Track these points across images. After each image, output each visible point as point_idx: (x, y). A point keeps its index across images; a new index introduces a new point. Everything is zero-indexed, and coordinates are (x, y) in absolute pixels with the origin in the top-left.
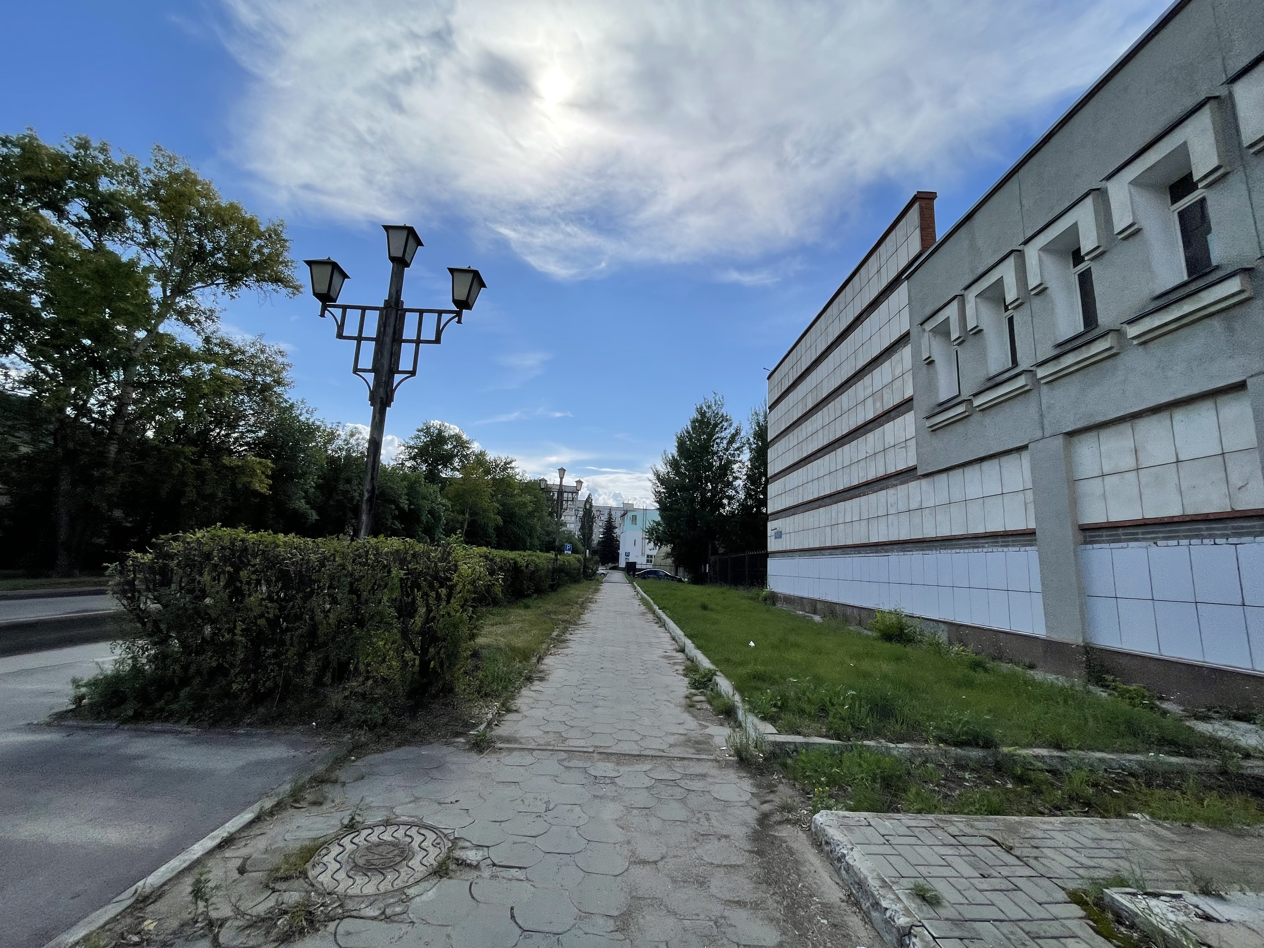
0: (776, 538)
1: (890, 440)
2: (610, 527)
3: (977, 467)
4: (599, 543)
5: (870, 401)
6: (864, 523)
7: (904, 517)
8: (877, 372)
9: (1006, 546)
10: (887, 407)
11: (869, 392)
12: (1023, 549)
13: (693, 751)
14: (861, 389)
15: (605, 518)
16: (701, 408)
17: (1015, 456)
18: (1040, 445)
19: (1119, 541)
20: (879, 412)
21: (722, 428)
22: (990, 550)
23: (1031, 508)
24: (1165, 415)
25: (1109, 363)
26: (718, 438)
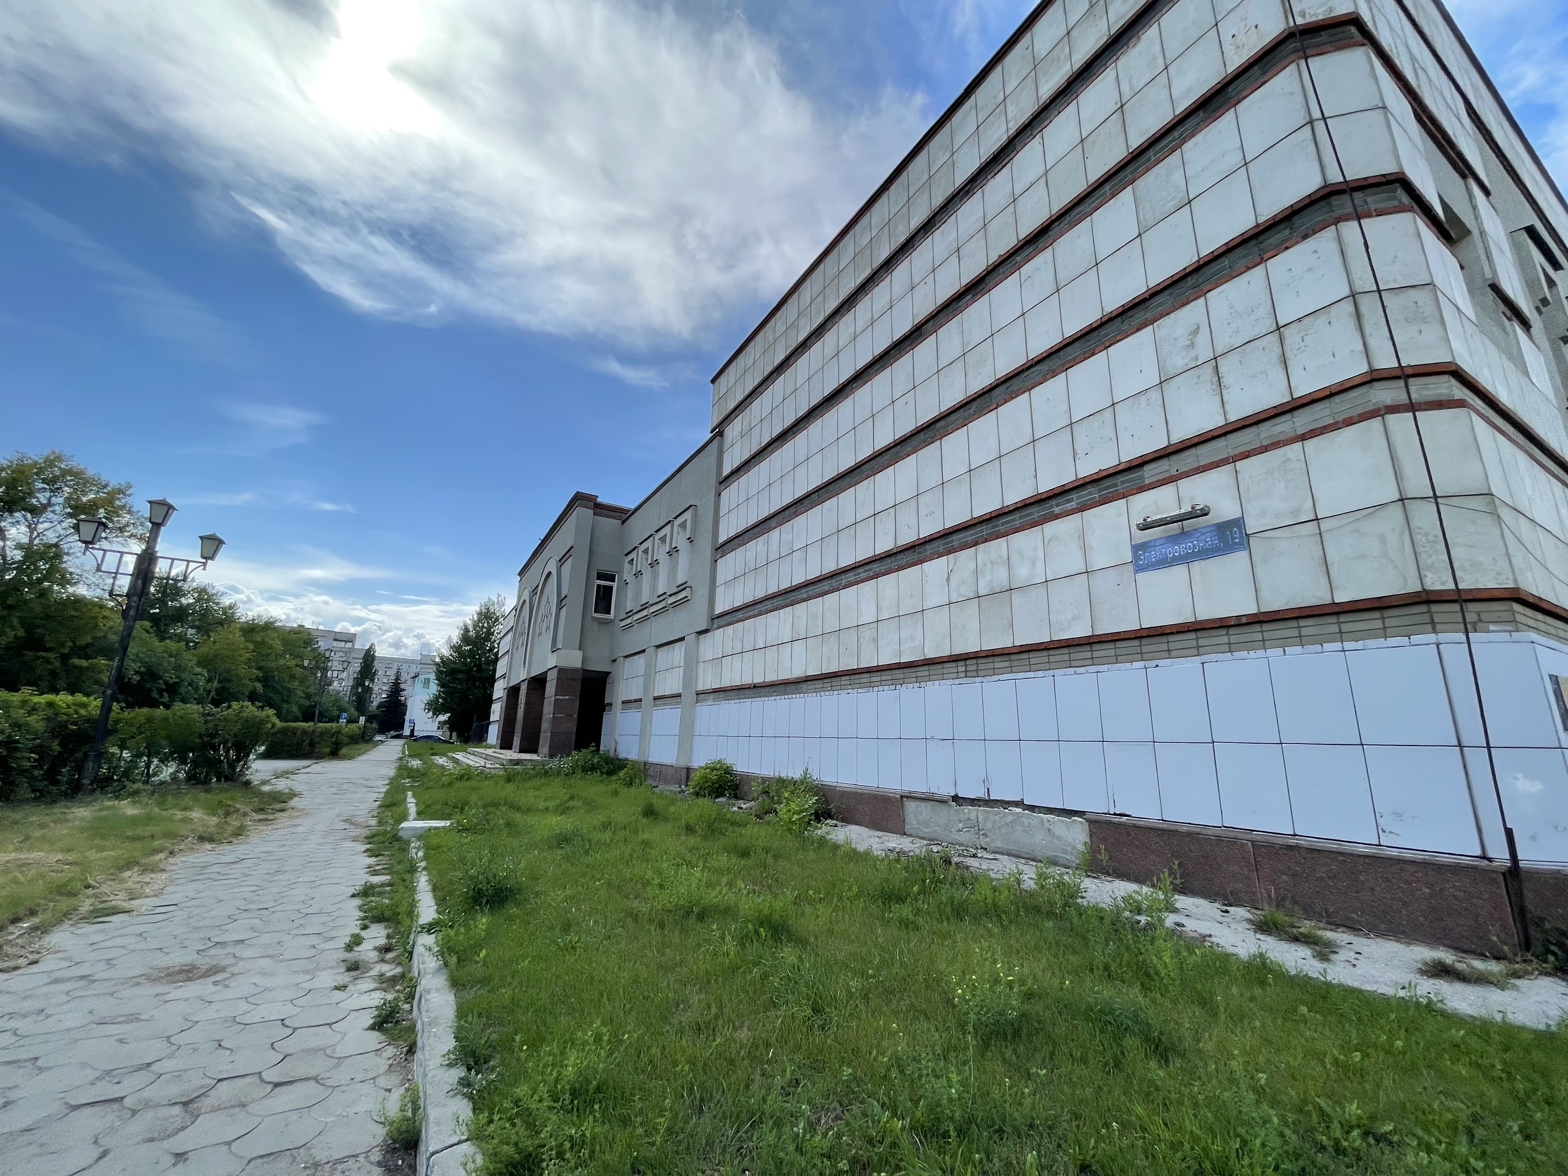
2: (396, 690)
4: (380, 705)
15: (392, 673)
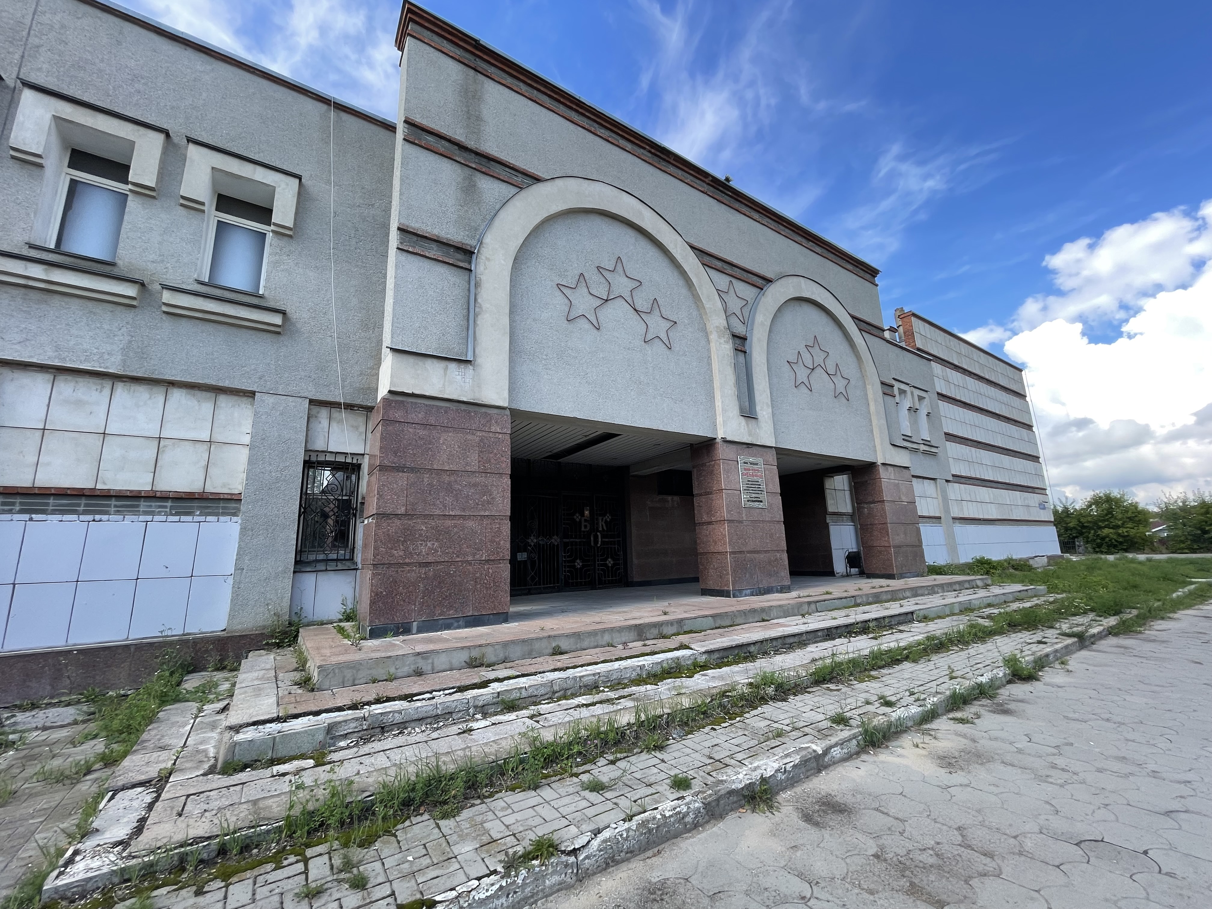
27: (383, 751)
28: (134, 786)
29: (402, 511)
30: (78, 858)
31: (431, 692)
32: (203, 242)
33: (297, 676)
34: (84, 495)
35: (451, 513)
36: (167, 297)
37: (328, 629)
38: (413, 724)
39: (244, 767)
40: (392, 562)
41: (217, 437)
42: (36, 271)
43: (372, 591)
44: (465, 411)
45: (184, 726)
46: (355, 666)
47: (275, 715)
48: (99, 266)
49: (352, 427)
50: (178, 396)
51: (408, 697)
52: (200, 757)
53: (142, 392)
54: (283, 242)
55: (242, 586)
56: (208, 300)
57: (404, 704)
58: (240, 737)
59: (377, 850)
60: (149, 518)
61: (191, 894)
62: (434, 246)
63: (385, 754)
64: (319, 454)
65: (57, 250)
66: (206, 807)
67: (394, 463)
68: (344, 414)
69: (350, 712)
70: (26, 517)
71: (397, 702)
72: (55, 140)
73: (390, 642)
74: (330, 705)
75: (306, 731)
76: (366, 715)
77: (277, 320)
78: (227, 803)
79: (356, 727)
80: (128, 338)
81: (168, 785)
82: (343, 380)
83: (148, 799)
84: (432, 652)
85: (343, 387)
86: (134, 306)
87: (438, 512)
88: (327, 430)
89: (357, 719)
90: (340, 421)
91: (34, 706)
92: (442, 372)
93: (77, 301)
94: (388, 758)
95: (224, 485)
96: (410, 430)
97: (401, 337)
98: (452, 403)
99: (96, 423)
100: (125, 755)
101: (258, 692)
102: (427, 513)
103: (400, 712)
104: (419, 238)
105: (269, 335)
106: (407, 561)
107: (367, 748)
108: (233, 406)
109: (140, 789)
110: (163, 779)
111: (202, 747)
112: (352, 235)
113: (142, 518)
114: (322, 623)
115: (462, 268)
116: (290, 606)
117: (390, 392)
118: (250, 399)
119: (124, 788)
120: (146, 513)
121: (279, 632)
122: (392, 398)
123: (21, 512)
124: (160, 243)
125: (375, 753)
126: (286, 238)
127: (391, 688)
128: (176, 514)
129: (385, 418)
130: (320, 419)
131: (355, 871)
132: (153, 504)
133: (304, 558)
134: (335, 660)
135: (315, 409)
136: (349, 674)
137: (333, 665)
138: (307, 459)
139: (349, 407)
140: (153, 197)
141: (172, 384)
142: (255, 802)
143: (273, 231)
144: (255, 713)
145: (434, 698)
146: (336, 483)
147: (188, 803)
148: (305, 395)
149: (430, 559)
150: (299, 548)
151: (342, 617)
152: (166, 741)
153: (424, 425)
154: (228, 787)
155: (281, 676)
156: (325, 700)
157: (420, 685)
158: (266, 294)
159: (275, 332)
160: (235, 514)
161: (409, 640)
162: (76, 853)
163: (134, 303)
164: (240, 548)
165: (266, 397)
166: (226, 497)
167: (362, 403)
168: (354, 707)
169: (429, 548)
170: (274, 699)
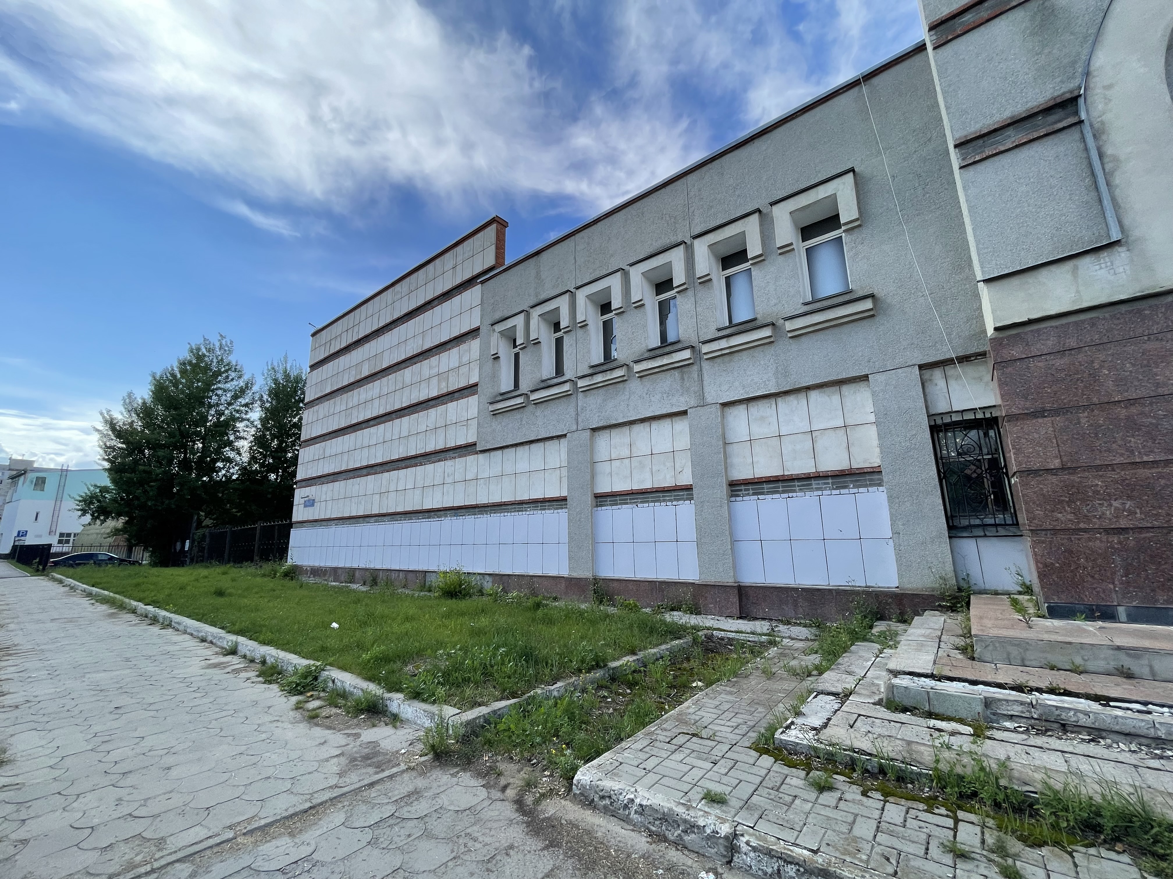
0: (305, 506)
1: (452, 417)
3: (527, 447)
5: (435, 381)
6: (418, 492)
7: (460, 487)
8: (444, 356)
9: (544, 509)
10: (452, 388)
11: (435, 371)
12: (556, 511)
13: (371, 770)
14: (426, 367)
16: (199, 349)
17: (556, 441)
18: (576, 435)
19: (616, 504)
20: (444, 391)
21: (227, 377)
22: (532, 512)
23: (565, 481)
24: (647, 424)
25: (621, 385)
26: (220, 389)
27: (1062, 752)
28: (829, 694)
29: (1056, 463)
30: (793, 727)
31: (1145, 704)
32: (800, 272)
33: (961, 642)
34: (779, 480)
35: (1145, 459)
36: (789, 326)
37: (1002, 600)
38: (1116, 737)
39: (904, 710)
40: (1059, 528)
41: (850, 422)
42: (723, 344)
43: (1037, 562)
44: (1130, 312)
45: (867, 661)
46: (1023, 645)
47: (929, 672)
48: (749, 324)
49: (974, 379)
50: (814, 395)
51: (1104, 700)
52: (874, 689)
53: (791, 399)
54: (856, 234)
55: (902, 548)
56: (813, 315)
57: (1095, 706)
58: (896, 681)
59: (1043, 857)
60: (820, 493)
61: (859, 792)
62: (1010, 132)
63: (1064, 756)
64: (944, 417)
65: (731, 325)
66: (870, 729)
67: (1027, 409)
68: (959, 369)
69: (1014, 693)
70: (756, 497)
71: (1082, 700)
72: (713, 260)
73: (1078, 626)
74: (989, 679)
75: (960, 697)
76: (1034, 702)
77: (868, 304)
78: (886, 733)
79: (1022, 712)
80: (775, 365)
81: (848, 701)
82: (949, 334)
83: (836, 706)
84: (1146, 650)
85: (950, 342)
86: (773, 342)
87: (1119, 460)
88: (946, 390)
89: (1022, 703)
90: (958, 378)
91: (788, 623)
92: (1069, 276)
93: (745, 353)
94: (1066, 761)
95: (865, 461)
96: (1040, 364)
97: (994, 262)
98: (1099, 310)
99: (772, 430)
100: (828, 669)
101: (920, 647)
102: (1098, 462)
103: (1087, 714)
104: (986, 138)
105: (865, 322)
106: (1082, 525)
107: (1040, 741)
108: (855, 392)
109: (832, 698)
110: (847, 694)
111: (876, 682)
112: (917, 185)
113: (816, 493)
114: (996, 593)
115: (1064, 128)
116: (955, 571)
117: (996, 329)
118: (866, 383)
119: (822, 693)
120: (818, 489)
121: (949, 596)
122: (1001, 335)
123: (754, 494)
124: (775, 290)
125: (1049, 749)
126: (856, 230)
127: (1074, 682)
128: (837, 488)
129: (999, 360)
130: (936, 381)
131: (1010, 861)
132: (820, 482)
133: (956, 523)
134: (995, 632)
135: (927, 373)
136: (1015, 652)
137: (991, 637)
138: (933, 423)
139: (964, 359)
140: (764, 260)
141: (808, 388)
142: (909, 743)
143: (844, 231)
144: (912, 665)
145: (1149, 713)
146: (973, 443)
147: (859, 720)
148: (914, 362)
149: (1123, 523)
150: (949, 514)
151: (1021, 589)
152: (853, 668)
153: (1061, 353)
154: (890, 721)
155: (944, 638)
156: (987, 673)
157: (1125, 689)
158: (854, 288)
159: (869, 316)
160: (880, 485)
161: (1110, 628)
162: (792, 723)
163: (772, 339)
164: (892, 515)
165: (878, 376)
166: (869, 470)
167: (978, 351)
168: (1019, 688)
169: (1116, 509)
170: (932, 657)
